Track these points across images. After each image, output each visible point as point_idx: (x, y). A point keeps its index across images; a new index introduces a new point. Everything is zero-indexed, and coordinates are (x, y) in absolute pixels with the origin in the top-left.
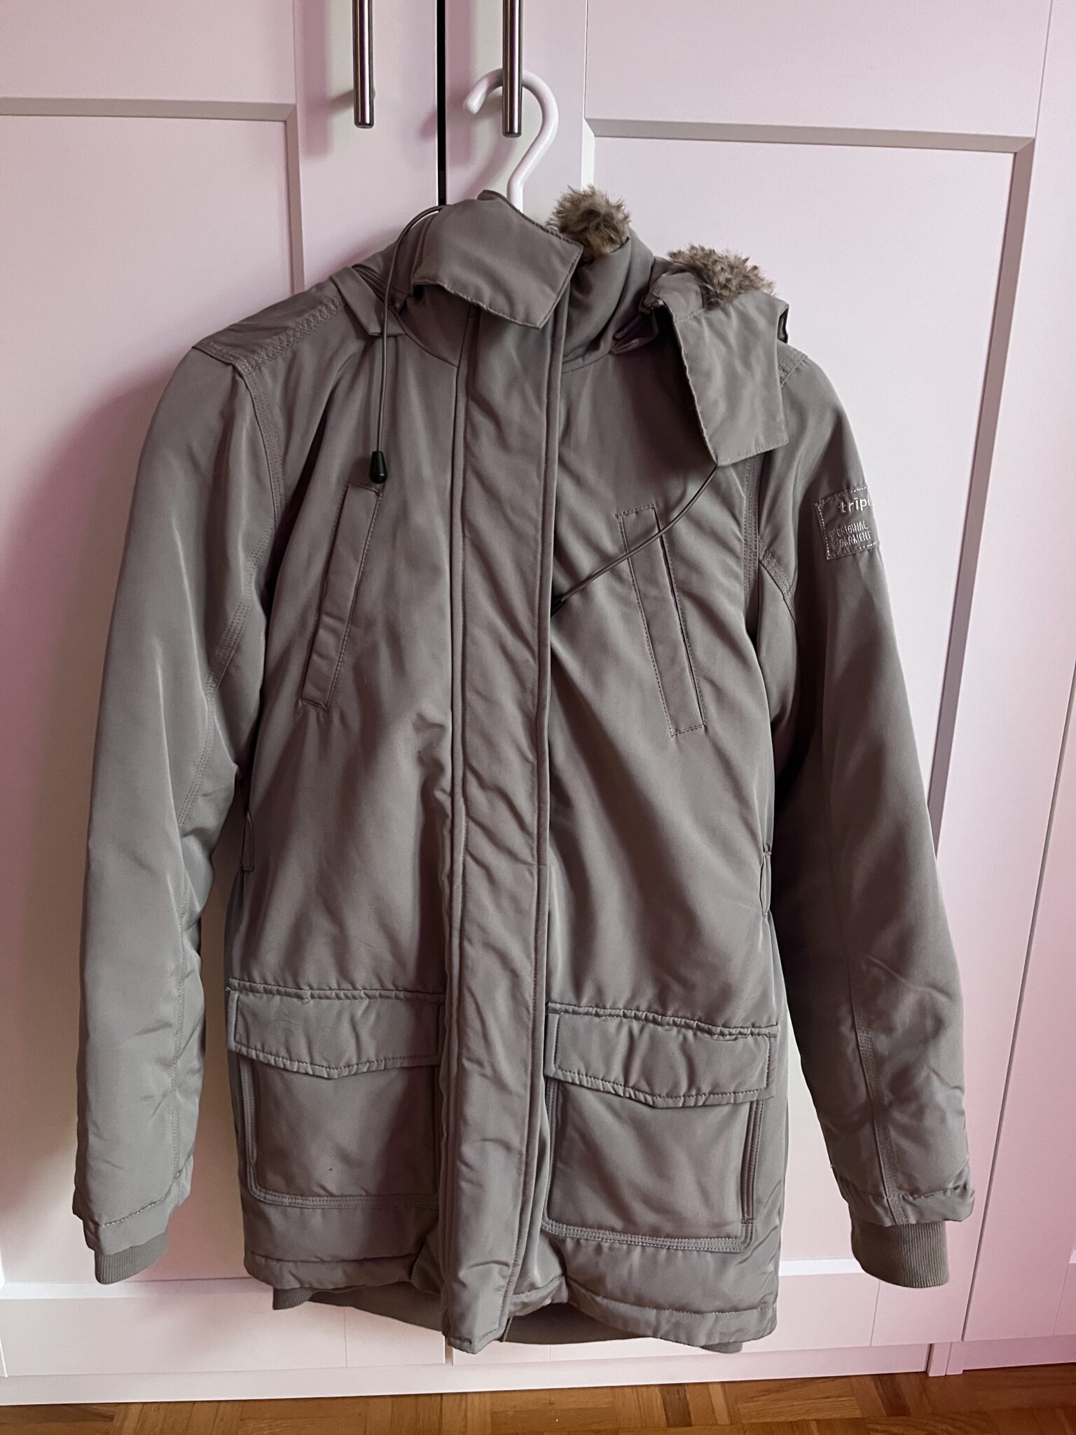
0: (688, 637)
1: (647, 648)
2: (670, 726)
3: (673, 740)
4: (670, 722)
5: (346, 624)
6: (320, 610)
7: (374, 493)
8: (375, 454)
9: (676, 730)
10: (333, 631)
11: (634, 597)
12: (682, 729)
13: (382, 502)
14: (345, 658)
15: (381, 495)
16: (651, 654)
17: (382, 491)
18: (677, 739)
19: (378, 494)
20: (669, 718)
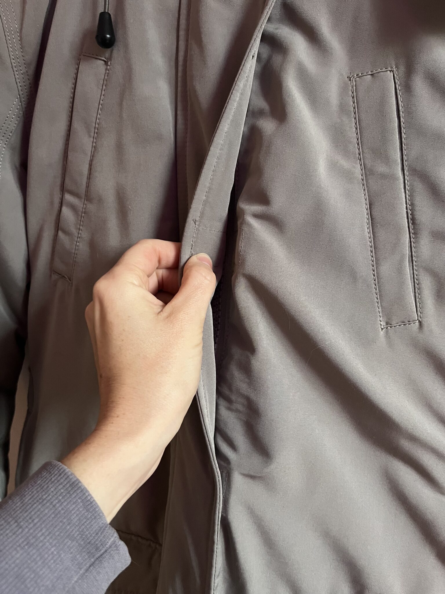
0: (413, 223)
1: (367, 230)
2: (381, 319)
3: (382, 333)
4: (381, 314)
5: (83, 200)
6: (63, 189)
7: (103, 62)
8: (102, 15)
9: (387, 323)
10: (73, 208)
11: (358, 171)
12: (394, 323)
13: (110, 72)
14: (83, 234)
15: (109, 63)
16: (370, 238)
17: (110, 60)
18: (387, 332)
19: (106, 63)
20: (380, 310)
